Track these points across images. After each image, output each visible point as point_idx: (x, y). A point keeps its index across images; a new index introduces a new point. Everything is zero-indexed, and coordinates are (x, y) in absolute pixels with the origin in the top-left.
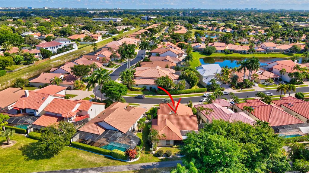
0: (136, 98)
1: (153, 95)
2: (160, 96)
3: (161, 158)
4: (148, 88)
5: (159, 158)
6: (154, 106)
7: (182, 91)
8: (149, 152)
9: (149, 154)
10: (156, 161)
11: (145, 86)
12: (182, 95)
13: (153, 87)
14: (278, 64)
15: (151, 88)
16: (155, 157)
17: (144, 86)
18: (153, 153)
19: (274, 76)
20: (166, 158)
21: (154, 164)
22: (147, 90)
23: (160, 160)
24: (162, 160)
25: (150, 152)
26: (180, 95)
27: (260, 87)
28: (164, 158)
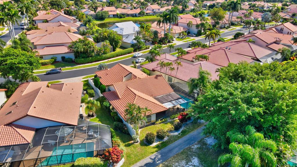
0: (48, 74)
1: (72, 66)
2: (82, 65)
3: (155, 144)
4: (59, 59)
5: (152, 146)
6: (84, 78)
7: (108, 55)
8: (130, 142)
9: (133, 145)
10: (152, 153)
11: (54, 56)
12: (109, 60)
13: (67, 56)
14: (182, 18)
15: (63, 58)
16: (146, 147)
17: (52, 56)
18: (138, 142)
19: (184, 29)
20: (160, 142)
21: (153, 157)
22: (58, 62)
23: (156, 149)
24: (157, 147)
25: (132, 142)
26: (107, 60)
27: (177, 40)
28: (158, 143)
